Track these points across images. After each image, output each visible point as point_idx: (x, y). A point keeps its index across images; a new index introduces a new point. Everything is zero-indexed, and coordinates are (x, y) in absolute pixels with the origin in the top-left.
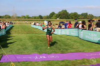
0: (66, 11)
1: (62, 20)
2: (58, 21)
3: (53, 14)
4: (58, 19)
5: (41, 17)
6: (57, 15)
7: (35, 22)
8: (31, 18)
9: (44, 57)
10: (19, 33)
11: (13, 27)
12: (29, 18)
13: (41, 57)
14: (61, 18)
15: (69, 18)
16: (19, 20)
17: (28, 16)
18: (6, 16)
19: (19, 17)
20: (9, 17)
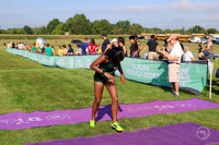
0: (83, 16)
1: (76, 37)
2: (67, 38)
3: (55, 23)
4: (67, 34)
5: (28, 30)
6: (65, 25)
7: (16, 41)
9: (38, 119)
13: (30, 119)
14: (73, 32)
15: (91, 33)
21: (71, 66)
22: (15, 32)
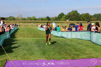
0: (76, 11)
1: (72, 22)
2: (68, 23)
3: (61, 15)
4: (68, 20)
5: (48, 18)
6: (67, 16)
7: (42, 24)
8: (37, 20)
9: (53, 64)
10: (24, 36)
11: (18, 29)
12: (35, 20)
13: (49, 64)
14: (71, 20)
15: (80, 20)
16: (25, 22)
17: (34, 18)
18: (10, 17)
19: (24, 19)
20: (14, 19)
21: (69, 37)
22: (42, 20)
